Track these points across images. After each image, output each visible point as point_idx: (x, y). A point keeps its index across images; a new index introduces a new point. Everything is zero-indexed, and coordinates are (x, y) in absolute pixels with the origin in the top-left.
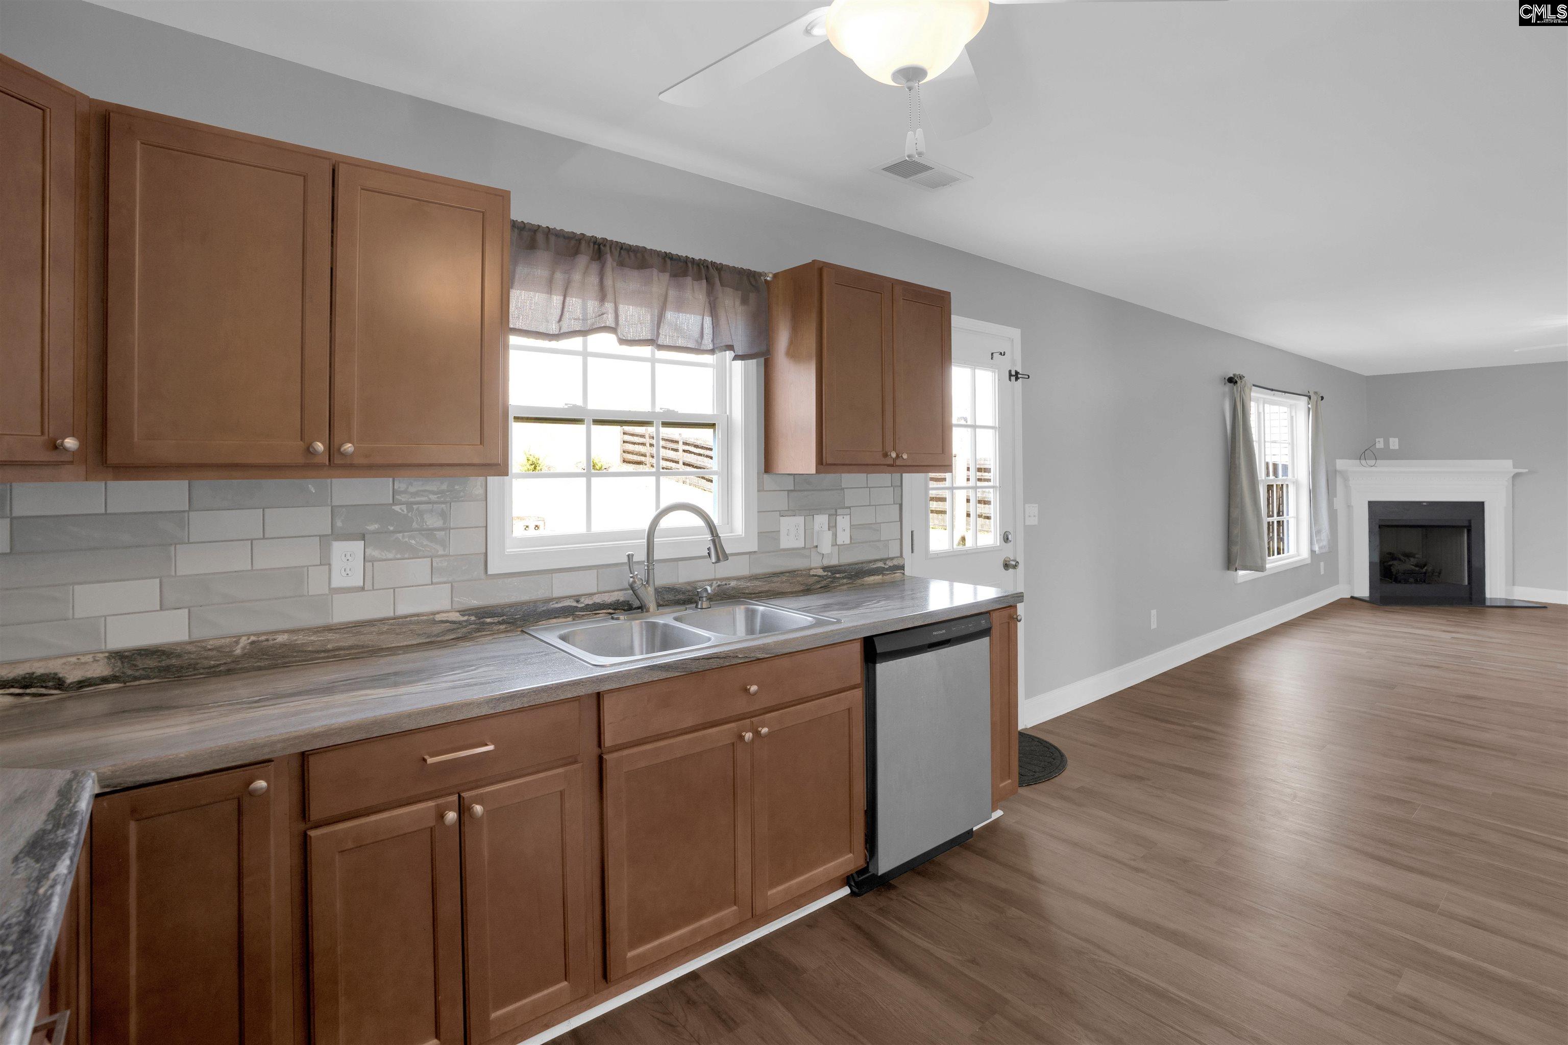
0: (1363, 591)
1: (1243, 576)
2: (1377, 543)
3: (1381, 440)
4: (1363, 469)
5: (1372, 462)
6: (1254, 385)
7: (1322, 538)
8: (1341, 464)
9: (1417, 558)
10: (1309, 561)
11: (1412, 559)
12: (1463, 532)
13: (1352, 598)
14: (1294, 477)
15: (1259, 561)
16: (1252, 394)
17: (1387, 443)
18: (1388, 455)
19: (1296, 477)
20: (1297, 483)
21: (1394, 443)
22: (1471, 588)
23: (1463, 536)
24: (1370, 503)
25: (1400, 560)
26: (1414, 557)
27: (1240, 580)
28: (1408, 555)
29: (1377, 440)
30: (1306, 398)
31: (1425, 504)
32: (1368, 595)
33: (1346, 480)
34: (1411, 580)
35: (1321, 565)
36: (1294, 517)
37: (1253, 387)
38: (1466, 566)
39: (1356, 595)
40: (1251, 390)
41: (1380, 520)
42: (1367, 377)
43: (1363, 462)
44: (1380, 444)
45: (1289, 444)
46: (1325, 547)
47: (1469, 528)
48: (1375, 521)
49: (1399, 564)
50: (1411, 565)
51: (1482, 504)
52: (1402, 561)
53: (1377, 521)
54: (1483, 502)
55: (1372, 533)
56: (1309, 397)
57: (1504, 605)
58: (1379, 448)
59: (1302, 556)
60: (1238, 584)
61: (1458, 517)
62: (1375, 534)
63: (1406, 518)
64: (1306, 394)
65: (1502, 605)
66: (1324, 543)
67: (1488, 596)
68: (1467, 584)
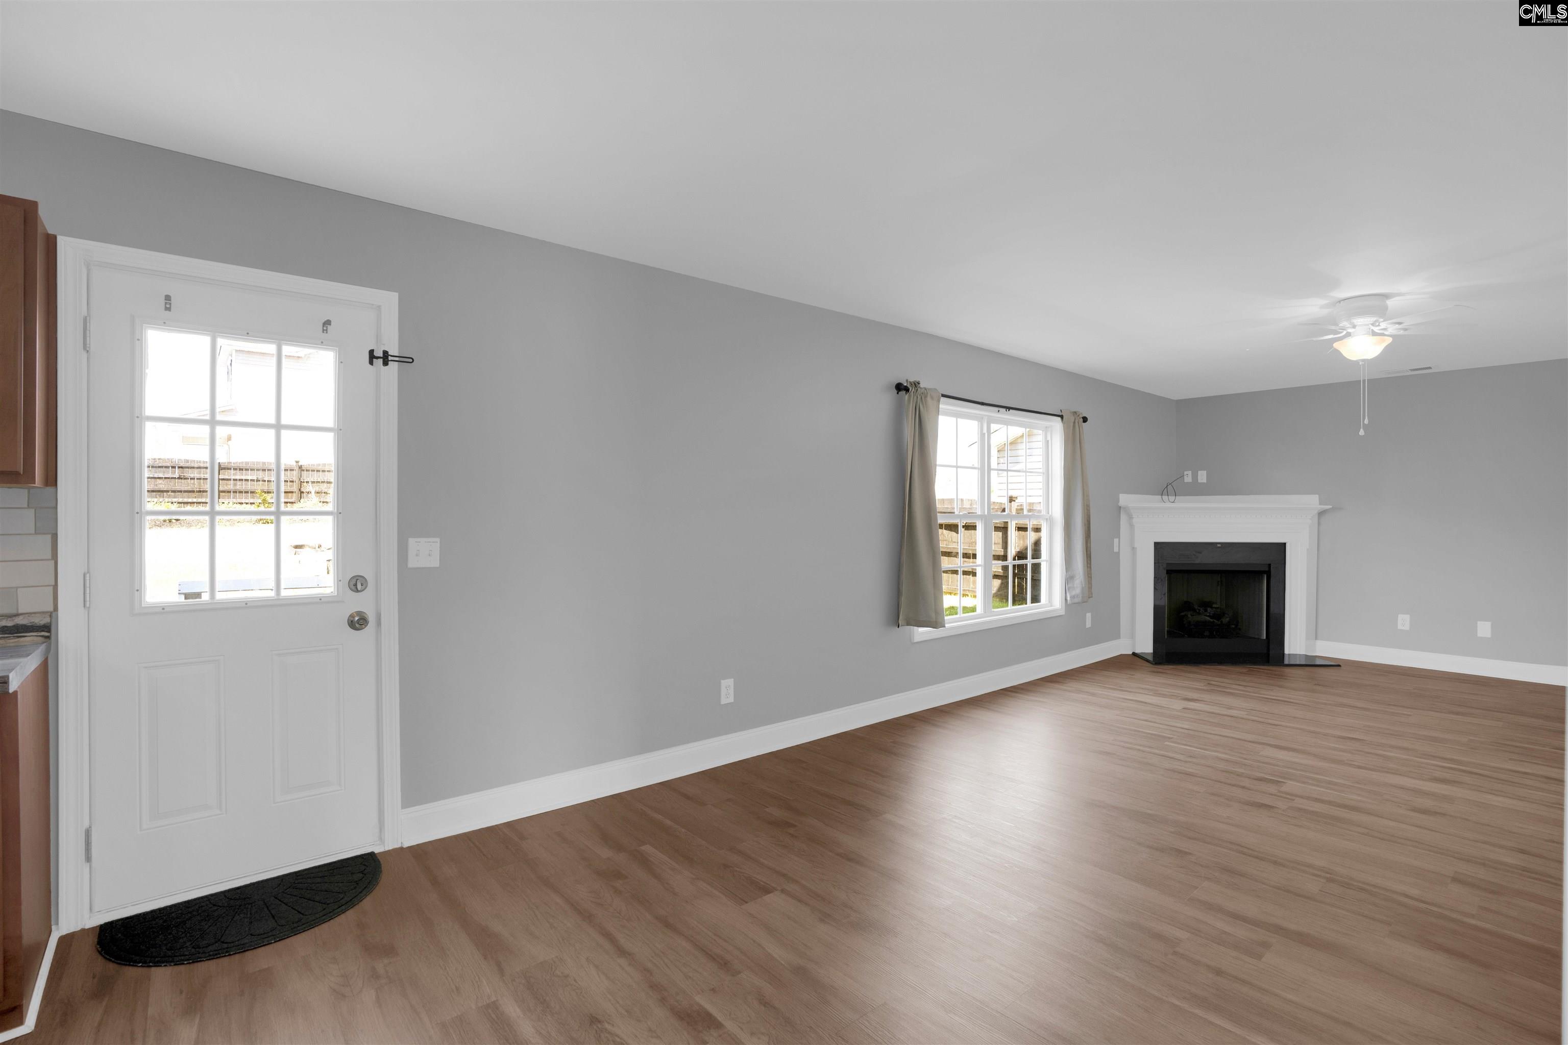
0: (1146, 646)
1: (923, 633)
2: (1165, 589)
3: (1190, 473)
4: (1162, 505)
5: (1172, 498)
6: (943, 396)
7: (1075, 586)
8: (1125, 499)
9: (1215, 608)
10: (1063, 613)
11: (1209, 609)
12: (1262, 579)
13: (1134, 654)
14: (1048, 513)
15: (933, 615)
16: (940, 406)
17: (1195, 476)
18: (1196, 490)
19: (1050, 513)
20: (1051, 521)
21: (1202, 477)
22: (1269, 643)
23: (1262, 583)
24: (1157, 545)
25: (1194, 610)
26: (1212, 607)
27: (917, 639)
28: (1206, 605)
29: (1186, 473)
30: (1059, 419)
31: (1219, 545)
32: (1152, 652)
33: (1130, 517)
34: (1207, 633)
35: (1087, 617)
36: (1047, 561)
37: (942, 398)
38: (1265, 618)
39: (1137, 651)
40: (939, 401)
41: (1167, 564)
42: (1178, 401)
43: (1165, 497)
44: (1188, 479)
45: (1043, 474)
46: (1078, 596)
47: (1268, 573)
48: (1162, 565)
49: (1193, 615)
50: (1207, 616)
51: (1283, 545)
52: (1198, 611)
53: (1165, 566)
54: (1285, 544)
55: (1158, 580)
56: (1062, 417)
57: (1304, 663)
58: (1185, 481)
59: (1051, 606)
60: (917, 643)
61: (1256, 560)
62: (1162, 580)
63: (1197, 562)
64: (1061, 414)
65: (1302, 663)
66: (1078, 591)
67: (1287, 651)
68: (1265, 638)
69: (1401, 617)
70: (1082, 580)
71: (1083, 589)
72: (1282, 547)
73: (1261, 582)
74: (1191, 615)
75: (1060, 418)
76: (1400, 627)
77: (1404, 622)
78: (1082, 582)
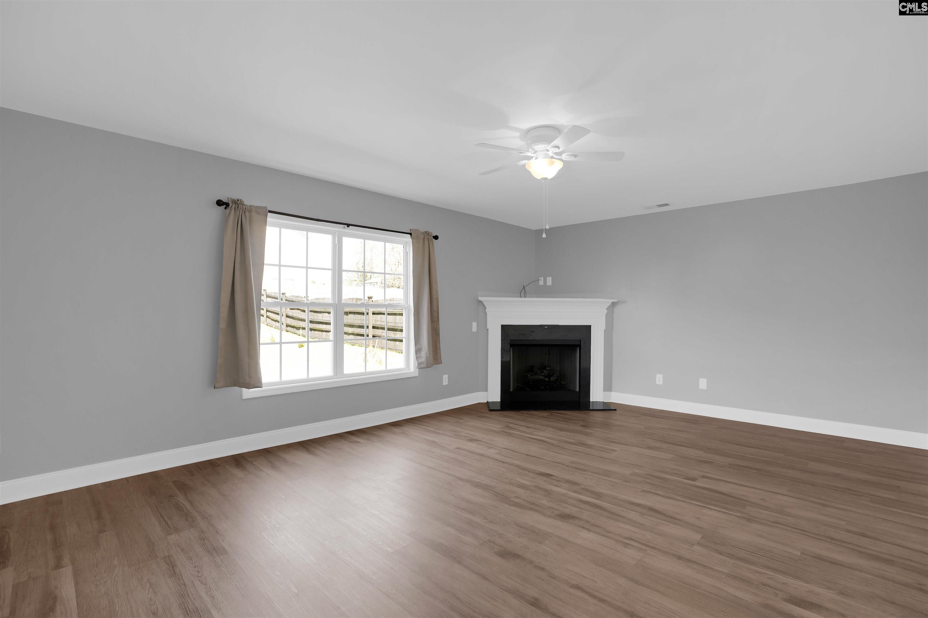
0: (496, 397)
2: (510, 358)
3: (542, 279)
7: (422, 356)
9: (548, 370)
10: (416, 374)
11: (545, 371)
13: (487, 403)
14: (408, 304)
16: (268, 219)
17: (545, 281)
20: (408, 308)
21: (549, 281)
22: (580, 394)
23: (576, 353)
24: (503, 327)
28: (543, 368)
29: (540, 277)
31: (546, 327)
32: (498, 402)
34: (542, 388)
35: (444, 377)
36: (406, 338)
37: (270, 213)
38: (578, 377)
39: (490, 401)
41: (511, 340)
42: (536, 230)
47: (580, 346)
48: (507, 341)
49: (533, 375)
50: (542, 376)
51: (590, 327)
52: (535, 372)
53: (509, 341)
54: (591, 326)
55: (504, 351)
56: (411, 234)
57: (602, 409)
58: (540, 284)
59: (409, 370)
60: (244, 399)
61: (571, 337)
62: (507, 351)
63: (531, 338)
64: (410, 232)
65: (601, 409)
66: (423, 359)
67: (591, 400)
68: (578, 391)
69: (658, 376)
70: (427, 351)
71: (427, 358)
72: (589, 328)
73: (576, 351)
74: (531, 375)
75: (410, 235)
76: (657, 383)
77: (659, 379)
78: (426, 352)
